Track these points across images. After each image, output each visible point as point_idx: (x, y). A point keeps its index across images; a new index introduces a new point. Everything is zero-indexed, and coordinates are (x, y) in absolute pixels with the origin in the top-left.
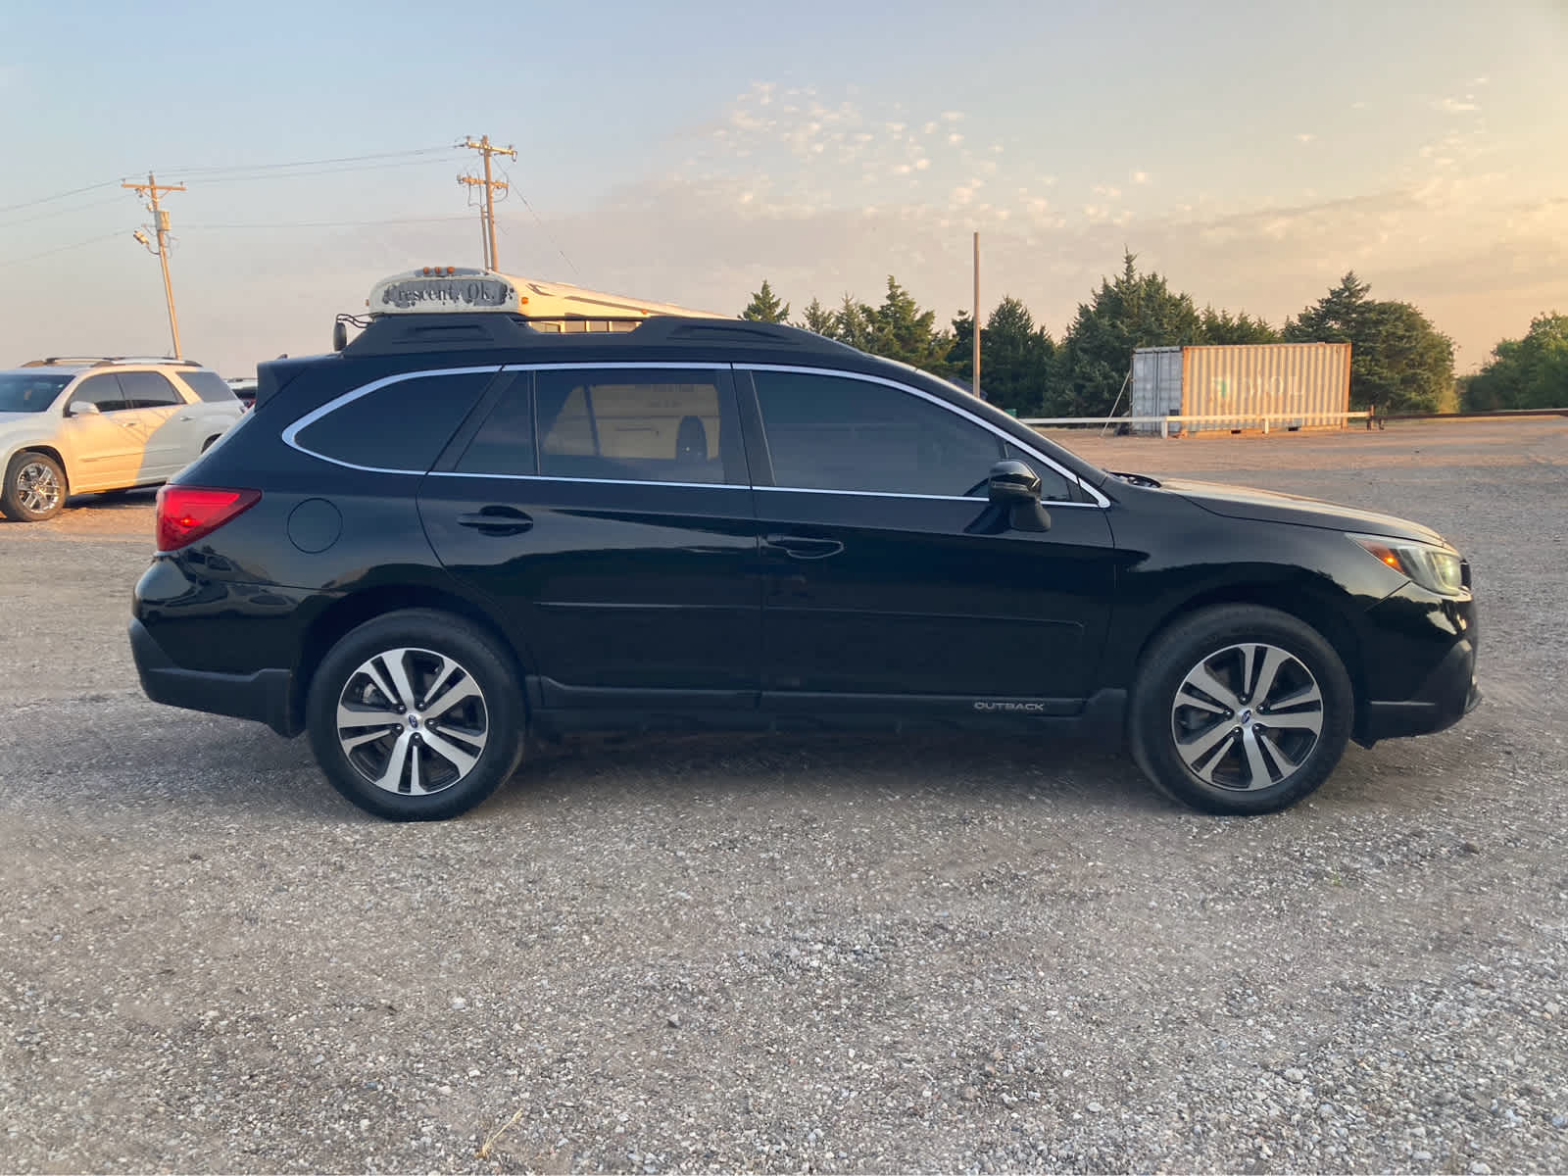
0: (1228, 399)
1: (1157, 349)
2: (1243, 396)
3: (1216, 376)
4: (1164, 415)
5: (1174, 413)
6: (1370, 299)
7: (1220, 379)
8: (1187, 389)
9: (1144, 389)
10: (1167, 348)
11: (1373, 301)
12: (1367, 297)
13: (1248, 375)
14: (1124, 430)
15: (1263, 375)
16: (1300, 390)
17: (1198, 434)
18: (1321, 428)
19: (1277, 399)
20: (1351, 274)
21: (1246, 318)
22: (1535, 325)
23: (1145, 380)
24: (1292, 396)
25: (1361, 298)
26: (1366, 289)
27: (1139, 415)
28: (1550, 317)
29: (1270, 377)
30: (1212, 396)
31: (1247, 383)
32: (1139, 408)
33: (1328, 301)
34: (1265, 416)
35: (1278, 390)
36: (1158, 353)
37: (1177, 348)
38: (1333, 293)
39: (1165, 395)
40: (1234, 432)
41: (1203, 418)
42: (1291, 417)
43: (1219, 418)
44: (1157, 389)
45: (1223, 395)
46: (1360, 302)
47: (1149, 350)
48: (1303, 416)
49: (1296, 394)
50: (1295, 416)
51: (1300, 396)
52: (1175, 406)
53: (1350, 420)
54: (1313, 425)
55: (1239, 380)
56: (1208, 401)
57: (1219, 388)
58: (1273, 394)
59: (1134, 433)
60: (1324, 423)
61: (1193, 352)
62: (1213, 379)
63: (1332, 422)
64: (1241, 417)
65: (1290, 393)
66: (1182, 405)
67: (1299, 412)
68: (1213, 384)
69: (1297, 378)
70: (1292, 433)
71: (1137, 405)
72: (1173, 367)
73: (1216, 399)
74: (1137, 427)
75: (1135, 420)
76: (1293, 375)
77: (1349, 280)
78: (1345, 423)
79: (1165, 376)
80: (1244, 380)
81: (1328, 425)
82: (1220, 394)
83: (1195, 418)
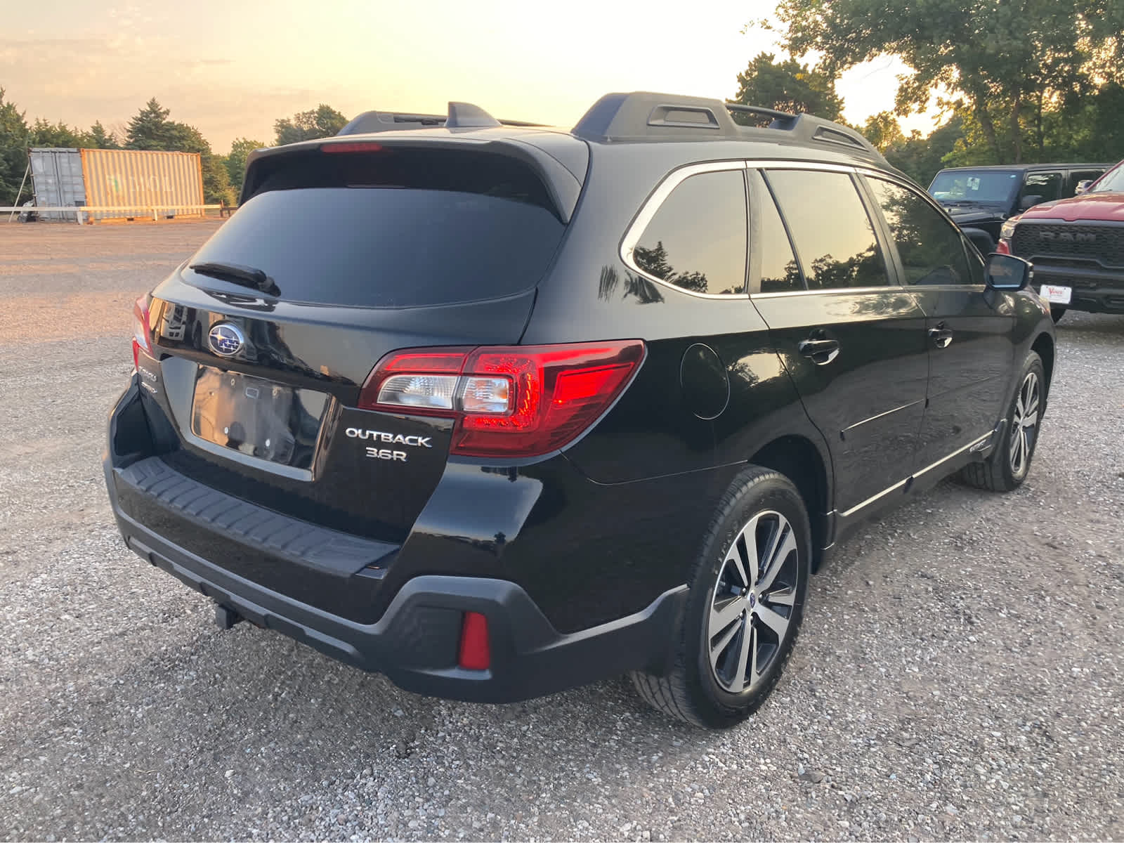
0: (121, 193)
1: (53, 149)
2: (132, 190)
3: (109, 174)
4: (69, 205)
5: (80, 204)
6: (171, 121)
7: (113, 177)
8: (88, 184)
9: (47, 183)
10: (64, 149)
11: (173, 123)
12: (169, 119)
13: (133, 175)
14: (32, 218)
15: (143, 175)
16: (171, 188)
17: (102, 221)
18: (188, 217)
19: (156, 192)
20: (154, 100)
21: (64, 127)
22: (235, 146)
23: (46, 175)
24: (166, 192)
25: (164, 119)
26: (167, 112)
27: (44, 204)
28: (243, 141)
29: (149, 177)
30: (109, 191)
31: (134, 181)
32: (43, 199)
33: (141, 120)
34: (155, 207)
35: (155, 186)
36: (55, 152)
37: (75, 150)
38: (142, 112)
39: (67, 188)
40: (129, 220)
41: (104, 209)
42: (168, 208)
43: (116, 209)
44: (59, 183)
45: (117, 191)
46: (164, 122)
47: (46, 149)
48: (175, 207)
49: (168, 190)
50: (170, 207)
51: (171, 192)
52: (80, 198)
53: (206, 210)
54: (183, 215)
55: (127, 179)
56: (106, 194)
57: (113, 184)
58: (152, 190)
59: (43, 220)
60: (190, 213)
61: (89, 154)
62: (107, 177)
63: (195, 212)
64: (133, 208)
65: (164, 190)
66: (86, 198)
67: (173, 204)
68: (108, 182)
69: (167, 178)
70: (170, 220)
71: (41, 197)
72: (73, 165)
73: (112, 191)
74: (45, 215)
75: (42, 210)
76: (165, 176)
77: (153, 104)
78: (203, 213)
79: (66, 172)
80: (130, 178)
81: (193, 214)
82: (114, 189)
83: (98, 209)
